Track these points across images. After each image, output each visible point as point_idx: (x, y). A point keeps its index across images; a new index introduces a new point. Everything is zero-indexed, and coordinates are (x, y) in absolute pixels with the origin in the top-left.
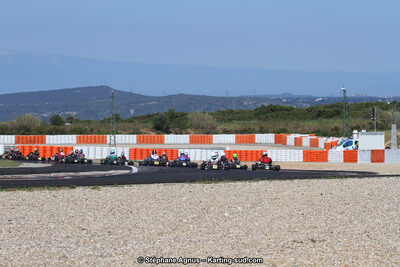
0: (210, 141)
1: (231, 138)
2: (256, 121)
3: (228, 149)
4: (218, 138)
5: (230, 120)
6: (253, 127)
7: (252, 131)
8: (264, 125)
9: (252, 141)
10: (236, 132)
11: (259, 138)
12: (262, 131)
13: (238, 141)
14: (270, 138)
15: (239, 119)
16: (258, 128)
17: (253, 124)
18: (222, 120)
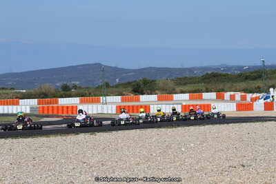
0: (172, 99)
1: (186, 96)
2: (203, 84)
3: (184, 104)
4: (176, 97)
5: (185, 84)
6: (200, 88)
7: (201, 91)
8: (208, 87)
9: (201, 98)
10: (189, 92)
11: (205, 95)
12: (207, 91)
13: (191, 99)
14: (213, 95)
15: (191, 83)
16: (204, 89)
17: (201, 86)
18: (180, 84)
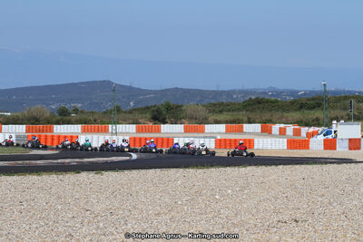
0: (203, 131)
1: (222, 128)
2: (244, 112)
3: (219, 137)
4: (209, 128)
5: (221, 112)
6: (241, 117)
7: (240, 122)
8: (251, 116)
9: (241, 131)
10: (226, 122)
11: (247, 127)
12: (250, 122)
13: (228, 131)
14: (257, 127)
15: (229, 111)
16: (245, 119)
17: (242, 115)
18: (214, 112)
